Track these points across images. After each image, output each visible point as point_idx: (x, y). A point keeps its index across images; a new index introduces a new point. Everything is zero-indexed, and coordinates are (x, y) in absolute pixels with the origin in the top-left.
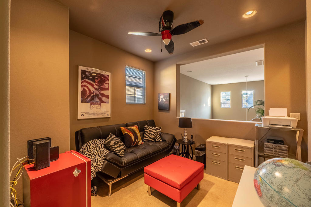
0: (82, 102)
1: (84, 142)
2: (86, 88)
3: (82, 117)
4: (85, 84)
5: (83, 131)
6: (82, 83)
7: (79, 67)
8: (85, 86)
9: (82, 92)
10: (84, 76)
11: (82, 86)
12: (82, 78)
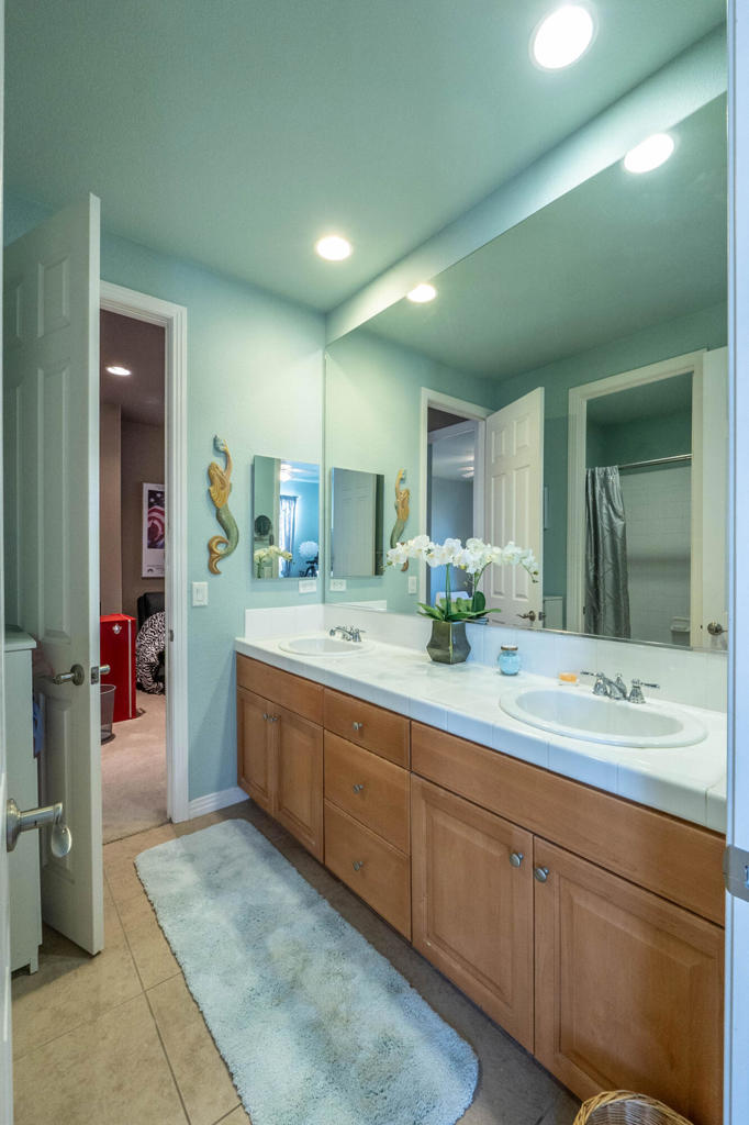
0: (150, 547)
1: (148, 615)
2: (156, 522)
3: (150, 575)
4: (155, 514)
5: (150, 598)
6: (149, 513)
7: (145, 485)
8: (154, 518)
9: (149, 529)
10: (152, 500)
11: (150, 519)
12: (150, 505)
